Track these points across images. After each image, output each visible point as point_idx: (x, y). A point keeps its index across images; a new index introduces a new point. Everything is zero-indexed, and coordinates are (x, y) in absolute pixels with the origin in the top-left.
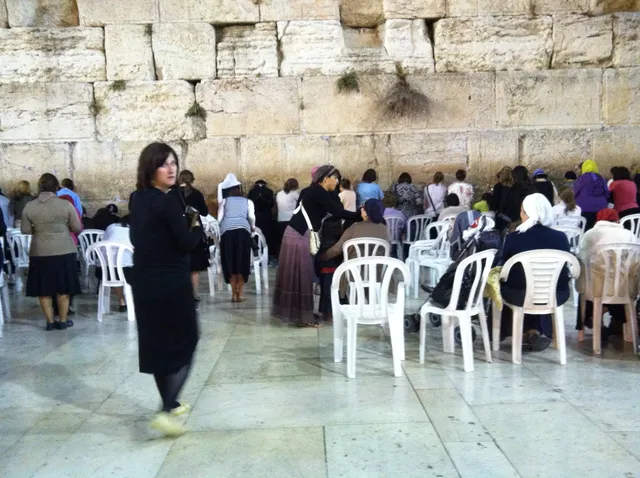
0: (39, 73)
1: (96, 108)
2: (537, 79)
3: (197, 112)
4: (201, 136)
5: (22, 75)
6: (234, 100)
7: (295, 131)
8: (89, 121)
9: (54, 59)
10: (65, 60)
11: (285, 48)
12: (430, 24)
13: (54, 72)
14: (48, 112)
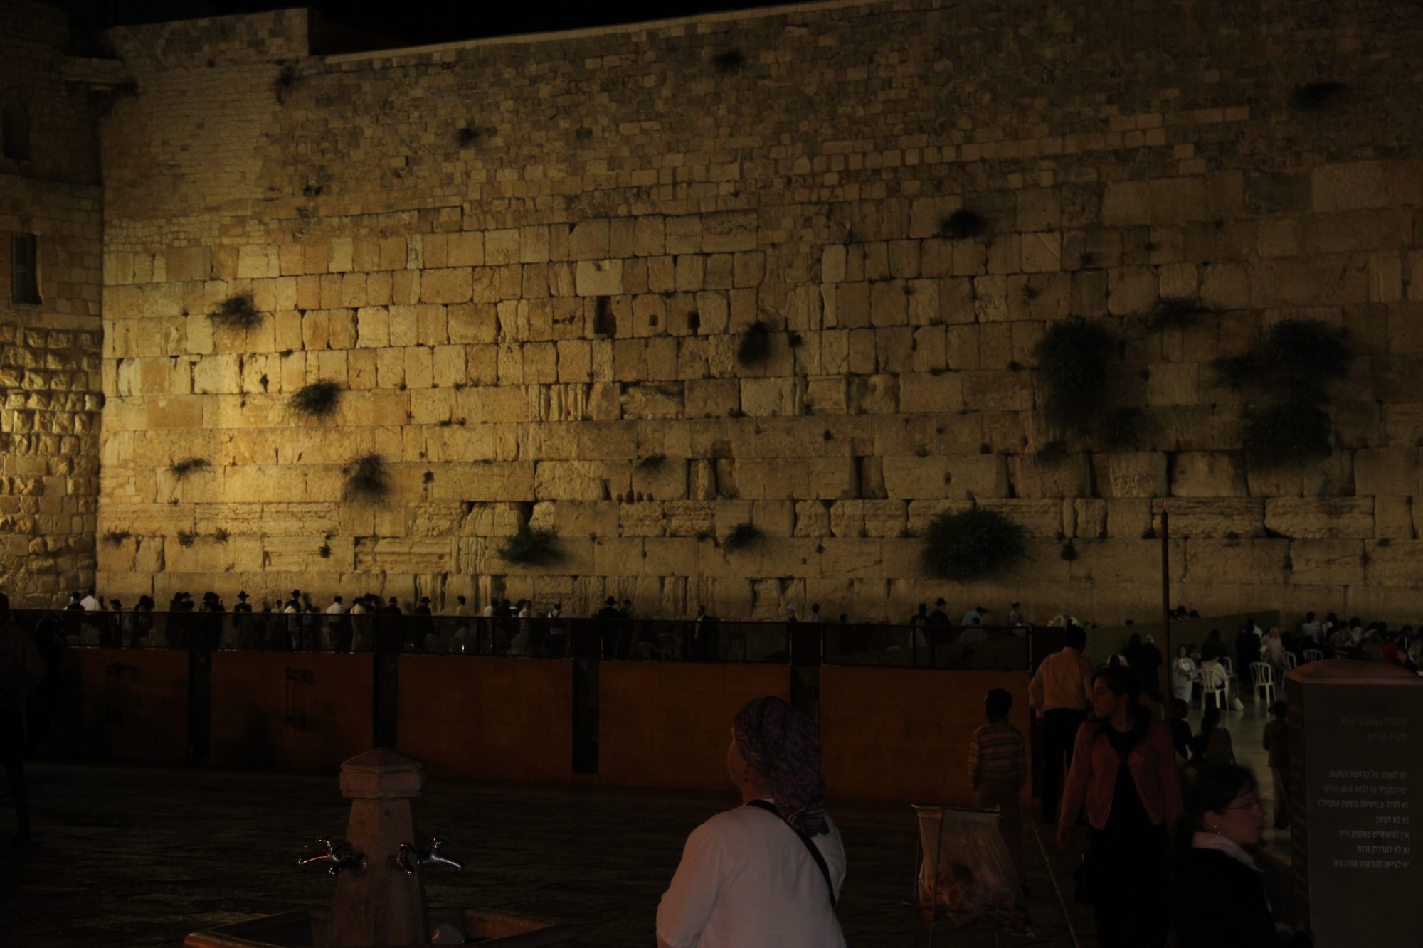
0: (1323, 531)
1: (1366, 559)
5: (1310, 532)
8: (1360, 569)
9: (1335, 521)
10: (1344, 521)
13: (1334, 531)
14: (1329, 562)
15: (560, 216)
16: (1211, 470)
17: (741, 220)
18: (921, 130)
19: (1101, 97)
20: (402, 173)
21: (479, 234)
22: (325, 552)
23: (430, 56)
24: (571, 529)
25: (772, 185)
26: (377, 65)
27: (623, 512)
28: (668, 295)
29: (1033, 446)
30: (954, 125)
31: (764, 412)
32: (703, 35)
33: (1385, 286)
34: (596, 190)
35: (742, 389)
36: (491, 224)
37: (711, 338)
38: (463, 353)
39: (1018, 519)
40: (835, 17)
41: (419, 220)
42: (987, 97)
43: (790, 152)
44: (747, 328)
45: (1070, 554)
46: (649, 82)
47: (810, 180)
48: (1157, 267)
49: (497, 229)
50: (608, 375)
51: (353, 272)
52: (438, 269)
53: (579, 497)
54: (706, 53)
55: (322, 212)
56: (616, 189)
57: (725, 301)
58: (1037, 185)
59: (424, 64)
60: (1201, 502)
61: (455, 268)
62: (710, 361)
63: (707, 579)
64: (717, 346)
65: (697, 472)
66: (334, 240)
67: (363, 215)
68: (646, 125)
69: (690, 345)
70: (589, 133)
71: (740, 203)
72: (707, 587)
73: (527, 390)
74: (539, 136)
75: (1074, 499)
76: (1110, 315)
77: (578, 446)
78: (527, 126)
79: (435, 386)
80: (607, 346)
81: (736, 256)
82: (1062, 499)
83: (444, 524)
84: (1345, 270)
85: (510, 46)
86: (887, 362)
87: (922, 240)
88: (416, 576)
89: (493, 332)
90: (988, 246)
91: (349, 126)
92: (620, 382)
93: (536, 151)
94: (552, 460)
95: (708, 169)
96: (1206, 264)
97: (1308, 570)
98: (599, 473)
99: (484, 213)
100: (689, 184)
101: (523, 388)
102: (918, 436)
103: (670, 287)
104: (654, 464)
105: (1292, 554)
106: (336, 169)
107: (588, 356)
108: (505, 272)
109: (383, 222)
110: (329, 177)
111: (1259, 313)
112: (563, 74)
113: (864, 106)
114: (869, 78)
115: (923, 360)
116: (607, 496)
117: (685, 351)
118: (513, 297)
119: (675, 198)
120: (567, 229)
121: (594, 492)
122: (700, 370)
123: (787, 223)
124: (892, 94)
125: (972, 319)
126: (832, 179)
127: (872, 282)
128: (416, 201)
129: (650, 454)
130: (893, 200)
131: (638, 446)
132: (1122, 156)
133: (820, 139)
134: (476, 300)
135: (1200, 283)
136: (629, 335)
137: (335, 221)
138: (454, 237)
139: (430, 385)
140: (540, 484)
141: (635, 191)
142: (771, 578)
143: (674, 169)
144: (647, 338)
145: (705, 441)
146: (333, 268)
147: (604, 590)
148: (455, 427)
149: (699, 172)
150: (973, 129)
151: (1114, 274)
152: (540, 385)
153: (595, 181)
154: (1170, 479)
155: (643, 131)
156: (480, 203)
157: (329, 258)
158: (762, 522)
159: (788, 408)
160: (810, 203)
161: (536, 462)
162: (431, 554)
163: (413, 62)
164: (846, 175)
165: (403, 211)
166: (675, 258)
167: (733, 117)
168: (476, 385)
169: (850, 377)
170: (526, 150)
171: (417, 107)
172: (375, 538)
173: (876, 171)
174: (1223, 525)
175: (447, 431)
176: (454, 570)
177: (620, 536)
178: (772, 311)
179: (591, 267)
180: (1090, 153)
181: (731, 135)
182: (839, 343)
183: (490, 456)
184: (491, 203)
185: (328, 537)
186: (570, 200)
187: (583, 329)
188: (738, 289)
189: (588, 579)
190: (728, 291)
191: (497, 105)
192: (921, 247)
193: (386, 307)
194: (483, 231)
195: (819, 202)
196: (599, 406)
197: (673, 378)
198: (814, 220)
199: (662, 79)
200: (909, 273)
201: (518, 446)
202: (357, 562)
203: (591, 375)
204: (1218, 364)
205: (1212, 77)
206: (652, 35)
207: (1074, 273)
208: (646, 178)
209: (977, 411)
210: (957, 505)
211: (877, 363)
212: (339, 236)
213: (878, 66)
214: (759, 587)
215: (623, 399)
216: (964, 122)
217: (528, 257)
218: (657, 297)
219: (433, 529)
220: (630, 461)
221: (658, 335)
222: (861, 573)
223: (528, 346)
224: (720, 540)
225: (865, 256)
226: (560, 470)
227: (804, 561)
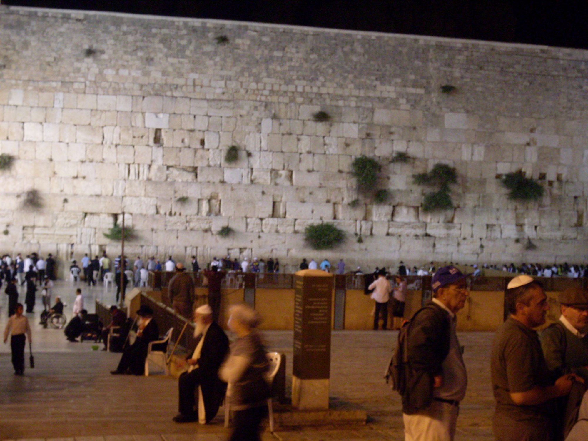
0: (445, 235)
1: (459, 244)
2: (561, 242)
3: (482, 247)
4: (482, 252)
5: (441, 235)
6: (491, 244)
7: (504, 252)
8: (457, 248)
9: (449, 231)
10: (452, 232)
11: (503, 232)
12: (536, 227)
13: (449, 235)
14: (448, 245)
15: (137, 93)
16: (408, 213)
17: (226, 104)
18: (304, 79)
19: (373, 78)
20: (51, 64)
21: (95, 96)
22: (6, 233)
23: (69, 15)
24: (140, 226)
25: (239, 92)
26: (40, 14)
27: (167, 220)
28: (192, 131)
29: (347, 200)
30: (317, 79)
31: (235, 181)
32: (210, 28)
33: (466, 155)
34: (155, 84)
35: (225, 172)
36: (100, 91)
37: (210, 150)
38: (84, 146)
39: (339, 228)
40: (269, 30)
41: (62, 86)
42: (330, 71)
43: (248, 79)
44: (228, 148)
45: (360, 241)
46: (184, 42)
47: (256, 92)
48: (393, 140)
49: (104, 94)
50: (160, 162)
51: (22, 106)
52: (72, 109)
53: (144, 212)
54: (211, 35)
55: (5, 77)
56: (166, 84)
57: (218, 137)
58: (349, 106)
59: (66, 18)
60: (406, 224)
61: (81, 109)
62: (210, 159)
63: (208, 248)
64: (214, 154)
65: (202, 205)
66: (13, 91)
67: (29, 80)
68: (182, 60)
69: (200, 152)
70: (152, 59)
71: (225, 97)
72: (207, 251)
73: (119, 165)
74: (127, 57)
75: (361, 221)
76: (375, 156)
77: (145, 190)
78: (121, 53)
79: (69, 161)
80: (160, 150)
81: (223, 118)
82: (356, 221)
83: (74, 222)
84: (454, 148)
85: (113, 17)
86: (288, 166)
87: (304, 121)
88: (57, 245)
89: (101, 139)
90: (331, 125)
91: (23, 39)
92: (166, 165)
93: (125, 63)
94: (131, 196)
95: (210, 81)
96: (409, 141)
97: (441, 247)
98: (155, 203)
99: (97, 87)
100: (202, 86)
101: (117, 165)
102: (301, 195)
103: (192, 127)
104: (183, 200)
105: (436, 243)
106: (15, 58)
107: (150, 154)
108: (108, 114)
109: (41, 85)
110: (11, 61)
111: (427, 160)
112: (141, 33)
113: (281, 66)
114: (282, 57)
115: (304, 166)
116: (158, 213)
117: (198, 154)
118: (112, 125)
119: (194, 91)
120: (141, 98)
121: (153, 211)
122: (205, 163)
123: (247, 108)
124: (293, 64)
125: (323, 152)
126: (266, 92)
127: (283, 134)
128: (59, 78)
129: (181, 196)
130: (293, 104)
131: (175, 192)
132: (382, 100)
133: (261, 76)
134: (92, 124)
135: (408, 147)
136: (171, 146)
137: (13, 82)
138: (81, 96)
139: (66, 159)
140: (125, 206)
141: (175, 86)
142: (236, 248)
143: (194, 80)
144: (180, 148)
145: (207, 192)
146: (11, 102)
147: (157, 252)
148: (80, 180)
149: (206, 82)
150: (325, 82)
151: (377, 141)
152: (126, 164)
153: (155, 80)
154: (393, 215)
155: (181, 63)
156: (95, 82)
157: (9, 98)
158: (232, 226)
159: (246, 181)
160: (256, 101)
161: (123, 197)
162: (66, 235)
163: (60, 16)
164: (272, 92)
165: (53, 81)
166: (195, 116)
167: (223, 62)
168: (91, 161)
169: (272, 170)
170: (120, 62)
171: (62, 36)
172: (33, 227)
173: (285, 92)
174: (413, 232)
175: (75, 181)
176: (79, 242)
177: (165, 229)
178: (238, 141)
179: (153, 116)
180: (369, 97)
181: (222, 69)
182: (270, 157)
183: (99, 193)
184: (101, 83)
185: (8, 226)
186: (142, 86)
187: (148, 141)
188: (224, 131)
189: (149, 247)
190: (219, 132)
191: (105, 41)
192: (304, 123)
193: (41, 123)
194: (97, 94)
195: (260, 101)
196: (156, 175)
197: (192, 165)
198: (259, 108)
199: (190, 42)
200: (299, 132)
201: (113, 190)
202: (24, 238)
203: (152, 161)
204: (414, 176)
205: (412, 77)
206: (185, 24)
207: (363, 139)
208: (181, 81)
209: (325, 187)
210: (316, 222)
211: (284, 166)
212: (15, 89)
213: (287, 52)
214: (232, 252)
215: (168, 172)
216: (322, 79)
217: (120, 108)
218: (186, 132)
219: (67, 224)
220: (171, 199)
221: (185, 147)
222: (276, 247)
223: (119, 147)
224: (214, 233)
225: (280, 124)
226: (135, 200)
227: (252, 242)
